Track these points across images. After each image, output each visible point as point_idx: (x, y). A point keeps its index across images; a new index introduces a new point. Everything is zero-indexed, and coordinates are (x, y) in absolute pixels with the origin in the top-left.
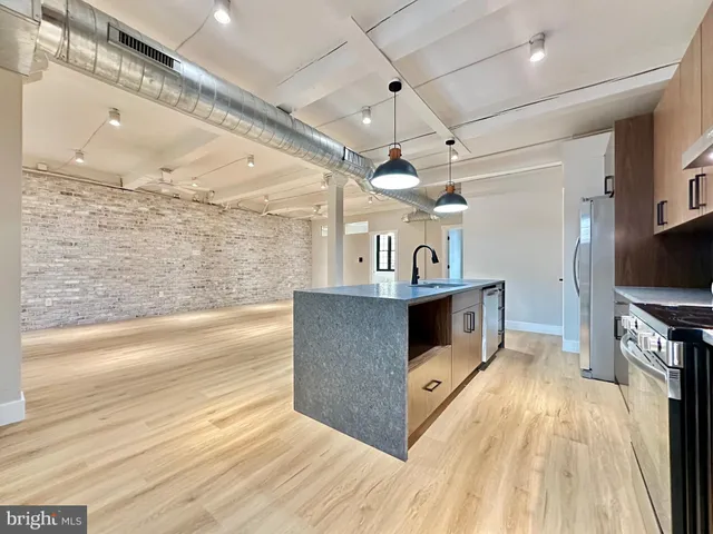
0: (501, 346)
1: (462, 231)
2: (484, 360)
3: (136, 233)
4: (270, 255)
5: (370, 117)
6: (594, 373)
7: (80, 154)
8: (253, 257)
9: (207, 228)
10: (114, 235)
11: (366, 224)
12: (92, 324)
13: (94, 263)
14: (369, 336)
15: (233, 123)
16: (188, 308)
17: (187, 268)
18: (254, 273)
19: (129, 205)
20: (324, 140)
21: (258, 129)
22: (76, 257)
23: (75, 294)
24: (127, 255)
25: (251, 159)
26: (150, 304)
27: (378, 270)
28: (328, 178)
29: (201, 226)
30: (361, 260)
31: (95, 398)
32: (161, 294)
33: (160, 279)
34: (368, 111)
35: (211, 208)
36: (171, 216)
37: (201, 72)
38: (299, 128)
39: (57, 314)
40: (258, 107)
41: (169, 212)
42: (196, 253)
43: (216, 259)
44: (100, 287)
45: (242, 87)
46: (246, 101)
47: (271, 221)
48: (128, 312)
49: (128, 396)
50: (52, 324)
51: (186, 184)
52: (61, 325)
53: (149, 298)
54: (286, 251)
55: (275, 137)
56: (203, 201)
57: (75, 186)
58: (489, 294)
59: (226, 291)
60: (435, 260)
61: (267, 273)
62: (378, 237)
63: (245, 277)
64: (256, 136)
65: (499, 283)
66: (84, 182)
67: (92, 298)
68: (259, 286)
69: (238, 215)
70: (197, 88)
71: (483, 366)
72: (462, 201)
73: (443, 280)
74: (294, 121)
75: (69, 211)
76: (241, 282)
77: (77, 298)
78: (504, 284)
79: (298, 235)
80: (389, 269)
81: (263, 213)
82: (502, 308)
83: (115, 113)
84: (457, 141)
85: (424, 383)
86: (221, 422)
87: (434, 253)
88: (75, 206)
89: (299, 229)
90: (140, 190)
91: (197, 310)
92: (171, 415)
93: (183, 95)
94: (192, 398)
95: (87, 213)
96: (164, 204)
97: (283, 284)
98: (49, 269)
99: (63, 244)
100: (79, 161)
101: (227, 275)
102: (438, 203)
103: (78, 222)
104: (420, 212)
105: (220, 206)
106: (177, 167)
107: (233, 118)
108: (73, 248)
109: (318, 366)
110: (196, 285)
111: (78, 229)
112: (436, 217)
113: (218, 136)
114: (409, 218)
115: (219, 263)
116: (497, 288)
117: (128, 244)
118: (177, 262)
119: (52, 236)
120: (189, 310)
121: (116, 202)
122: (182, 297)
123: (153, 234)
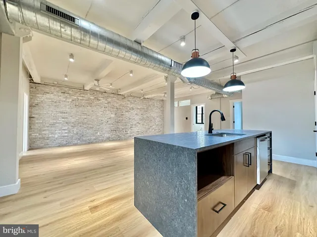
0: (270, 172)
1: (241, 103)
2: (259, 183)
3: (89, 108)
4: (145, 117)
5: (184, 41)
7: (66, 76)
8: (137, 118)
9: (117, 105)
10: (81, 109)
11: (189, 101)
12: (72, 146)
13: (73, 120)
14: (171, 171)
15: (110, 51)
16: (109, 140)
17: (109, 122)
18: (138, 125)
19: (86, 96)
20: (160, 57)
21: (123, 53)
22: (66, 118)
23: (66, 133)
24: (86, 117)
25: (131, 72)
26: (94, 137)
27: (197, 123)
28: (166, 78)
29: (115, 104)
30: (187, 118)
31: (51, 184)
32: (98, 134)
33: (98, 127)
34: (183, 38)
35: (119, 96)
36: (103, 100)
37: (91, 24)
38: (145, 51)
39: (59, 141)
40: (122, 41)
41: (102, 99)
42: (113, 116)
43: (121, 119)
44: (75, 131)
45: (113, 31)
46: (116, 38)
47: (145, 101)
48: (85, 141)
49: (63, 184)
50: (57, 145)
51: (105, 86)
52: (61, 146)
53: (94, 135)
54: (152, 115)
55: (133, 56)
56: (116, 93)
57: (66, 89)
58: (261, 141)
59: (125, 132)
60: (223, 119)
61: (143, 124)
62: (197, 107)
63: (134, 126)
64: (123, 56)
65: (267, 133)
66: (70, 88)
67: (72, 135)
68: (139, 130)
69: (131, 99)
70: (89, 32)
71: (258, 187)
72: (241, 83)
73: (230, 131)
74: (142, 47)
75: (65, 100)
76: (132, 128)
77: (67, 135)
78: (271, 134)
79: (157, 107)
80: (202, 123)
81: (142, 97)
82: (270, 148)
83: (72, 56)
84: (237, 49)
85: (212, 206)
86: (94, 209)
87: (222, 115)
88: (66, 98)
89: (158, 104)
90: (91, 90)
91: (113, 140)
92: (74, 200)
93: (82, 37)
94: (88, 190)
95: (71, 100)
96: (100, 95)
97: (151, 130)
98: (56, 123)
99: (62, 113)
100: (66, 79)
101: (126, 125)
102: (226, 86)
103: (67, 104)
104: (217, 93)
105: (122, 95)
106: (101, 78)
107: (109, 47)
108: (65, 115)
109: (145, 183)
110: (112, 129)
111: (67, 107)
112: (226, 96)
113: (112, 61)
114: (211, 97)
115: (122, 120)
116: (266, 136)
117: (85, 112)
118: (105, 119)
119: (58, 110)
120: (110, 141)
121: (82, 95)
122: (107, 135)
123: (95, 108)
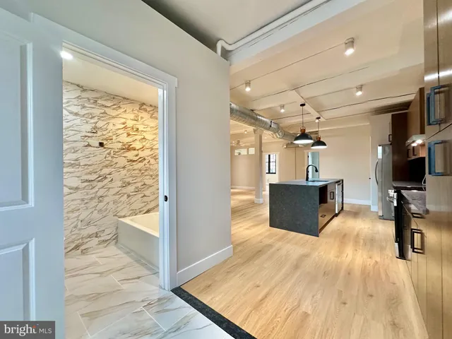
0: (342, 209)
2: (337, 213)
6: (385, 217)
28: (255, 131)
34: (283, 107)
58: (338, 185)
60: (316, 171)
65: (340, 181)
72: (324, 144)
78: (343, 181)
87: (316, 168)
102: (313, 145)
114: (287, 146)
